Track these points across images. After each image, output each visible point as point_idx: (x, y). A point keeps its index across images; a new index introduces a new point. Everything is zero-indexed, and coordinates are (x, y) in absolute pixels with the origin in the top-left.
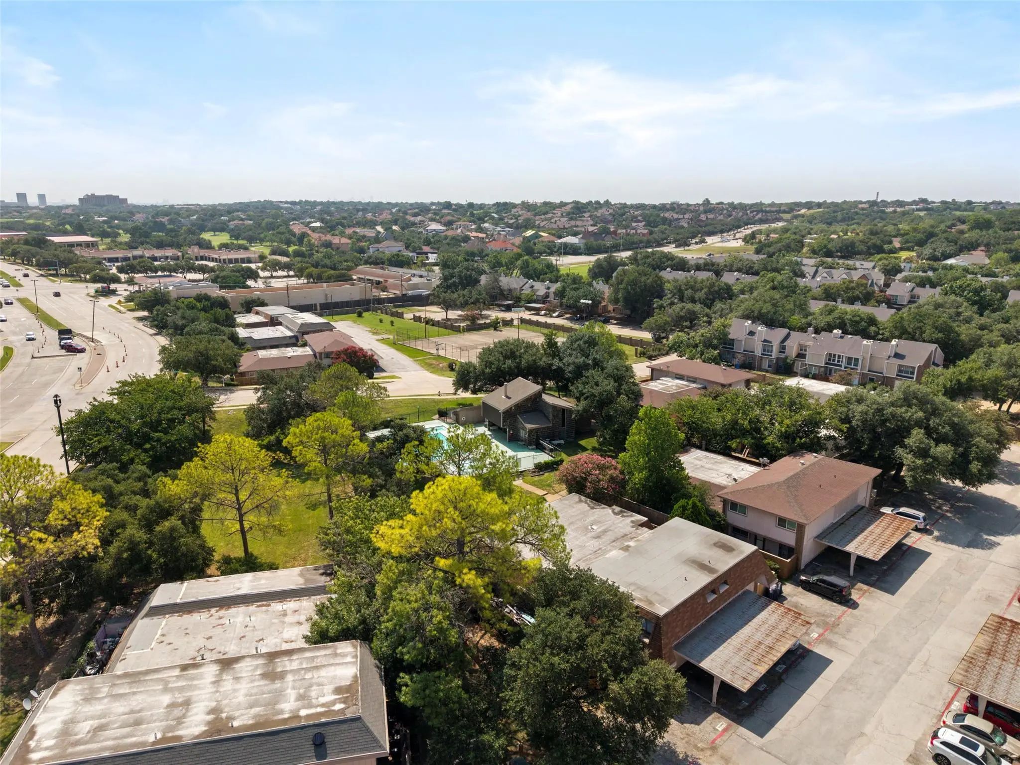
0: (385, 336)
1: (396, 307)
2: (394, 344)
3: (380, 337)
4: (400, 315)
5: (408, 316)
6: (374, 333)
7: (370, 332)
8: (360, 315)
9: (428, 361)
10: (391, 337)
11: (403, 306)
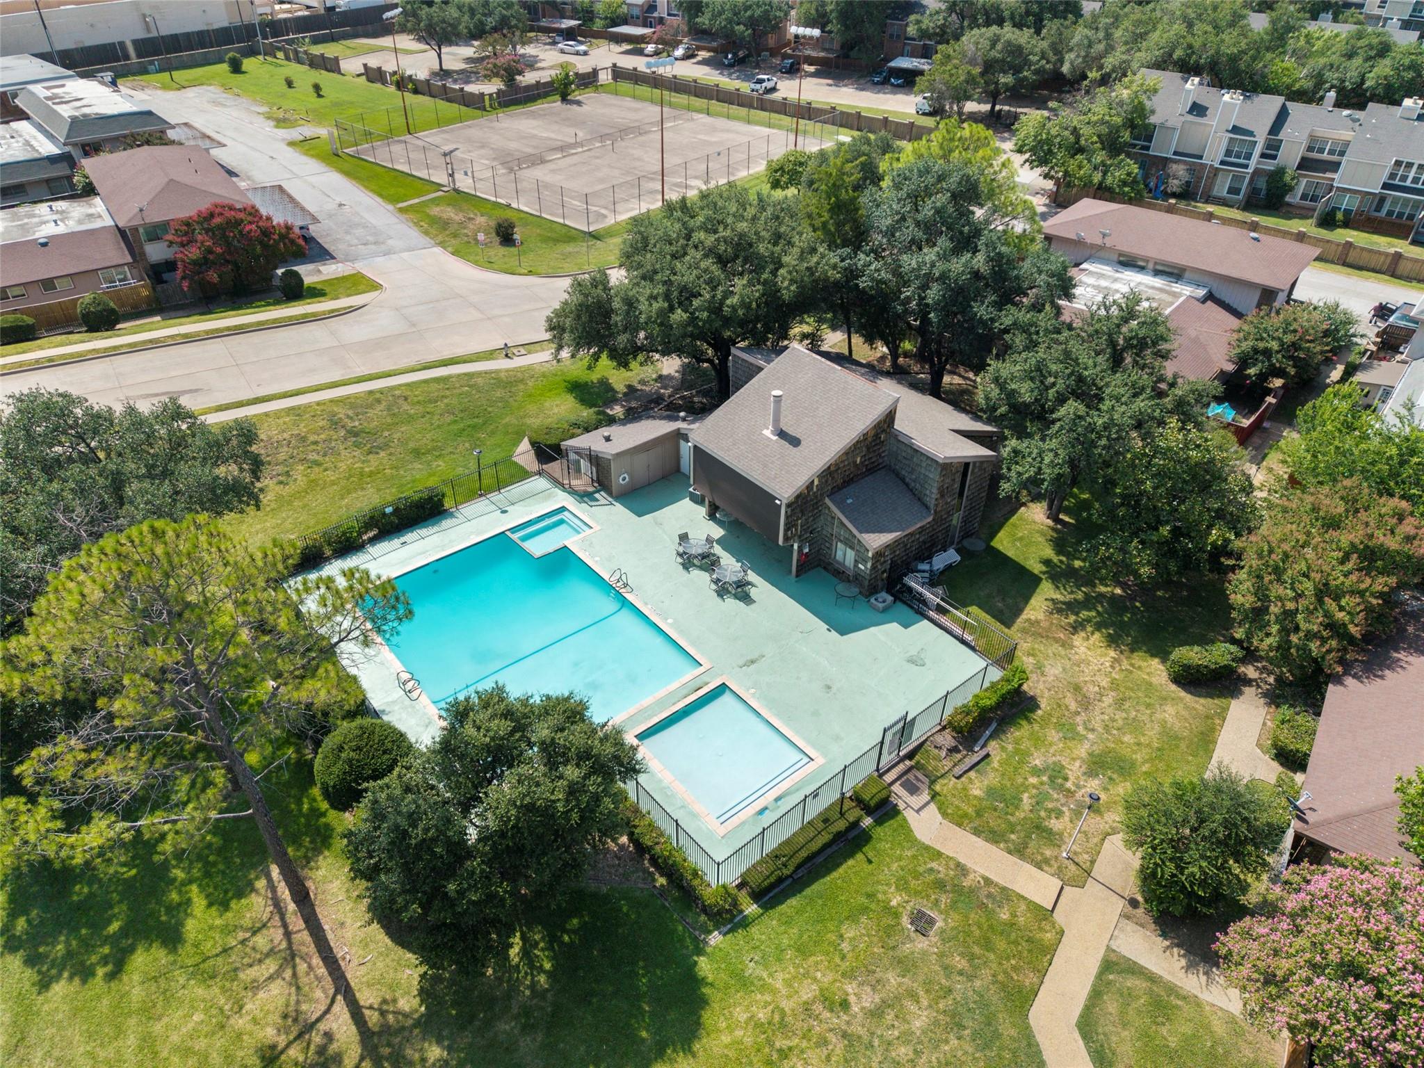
0: (309, 131)
1: (316, 41)
2: (334, 157)
3: (295, 134)
4: (331, 66)
5: (353, 65)
6: (281, 122)
7: (269, 117)
8: (236, 68)
9: (435, 211)
10: (323, 132)
11: (332, 39)
